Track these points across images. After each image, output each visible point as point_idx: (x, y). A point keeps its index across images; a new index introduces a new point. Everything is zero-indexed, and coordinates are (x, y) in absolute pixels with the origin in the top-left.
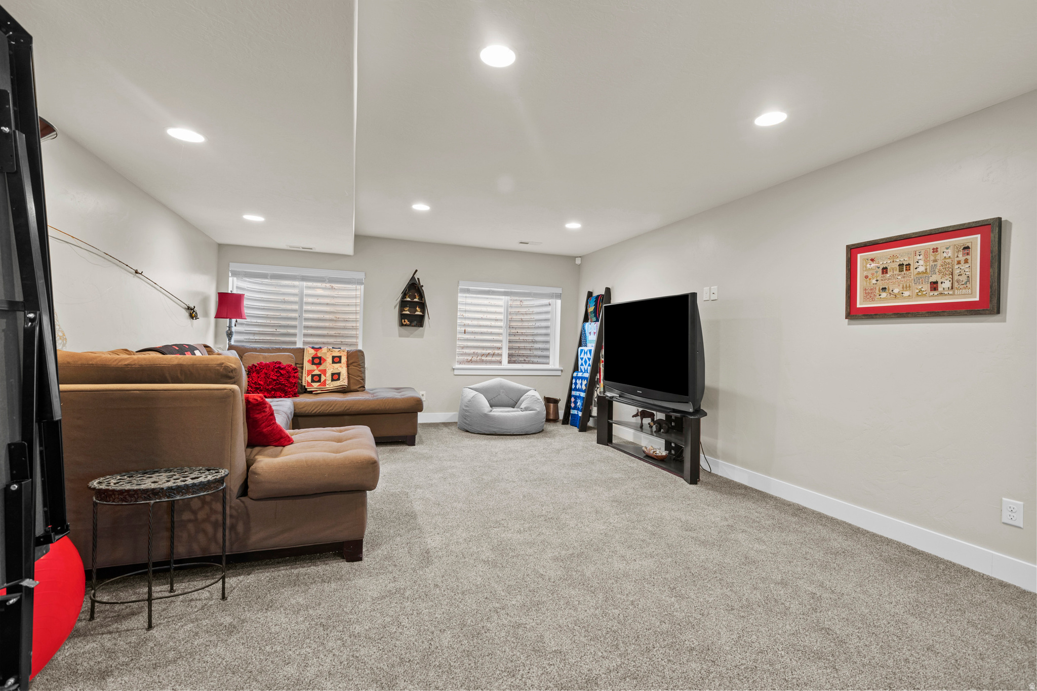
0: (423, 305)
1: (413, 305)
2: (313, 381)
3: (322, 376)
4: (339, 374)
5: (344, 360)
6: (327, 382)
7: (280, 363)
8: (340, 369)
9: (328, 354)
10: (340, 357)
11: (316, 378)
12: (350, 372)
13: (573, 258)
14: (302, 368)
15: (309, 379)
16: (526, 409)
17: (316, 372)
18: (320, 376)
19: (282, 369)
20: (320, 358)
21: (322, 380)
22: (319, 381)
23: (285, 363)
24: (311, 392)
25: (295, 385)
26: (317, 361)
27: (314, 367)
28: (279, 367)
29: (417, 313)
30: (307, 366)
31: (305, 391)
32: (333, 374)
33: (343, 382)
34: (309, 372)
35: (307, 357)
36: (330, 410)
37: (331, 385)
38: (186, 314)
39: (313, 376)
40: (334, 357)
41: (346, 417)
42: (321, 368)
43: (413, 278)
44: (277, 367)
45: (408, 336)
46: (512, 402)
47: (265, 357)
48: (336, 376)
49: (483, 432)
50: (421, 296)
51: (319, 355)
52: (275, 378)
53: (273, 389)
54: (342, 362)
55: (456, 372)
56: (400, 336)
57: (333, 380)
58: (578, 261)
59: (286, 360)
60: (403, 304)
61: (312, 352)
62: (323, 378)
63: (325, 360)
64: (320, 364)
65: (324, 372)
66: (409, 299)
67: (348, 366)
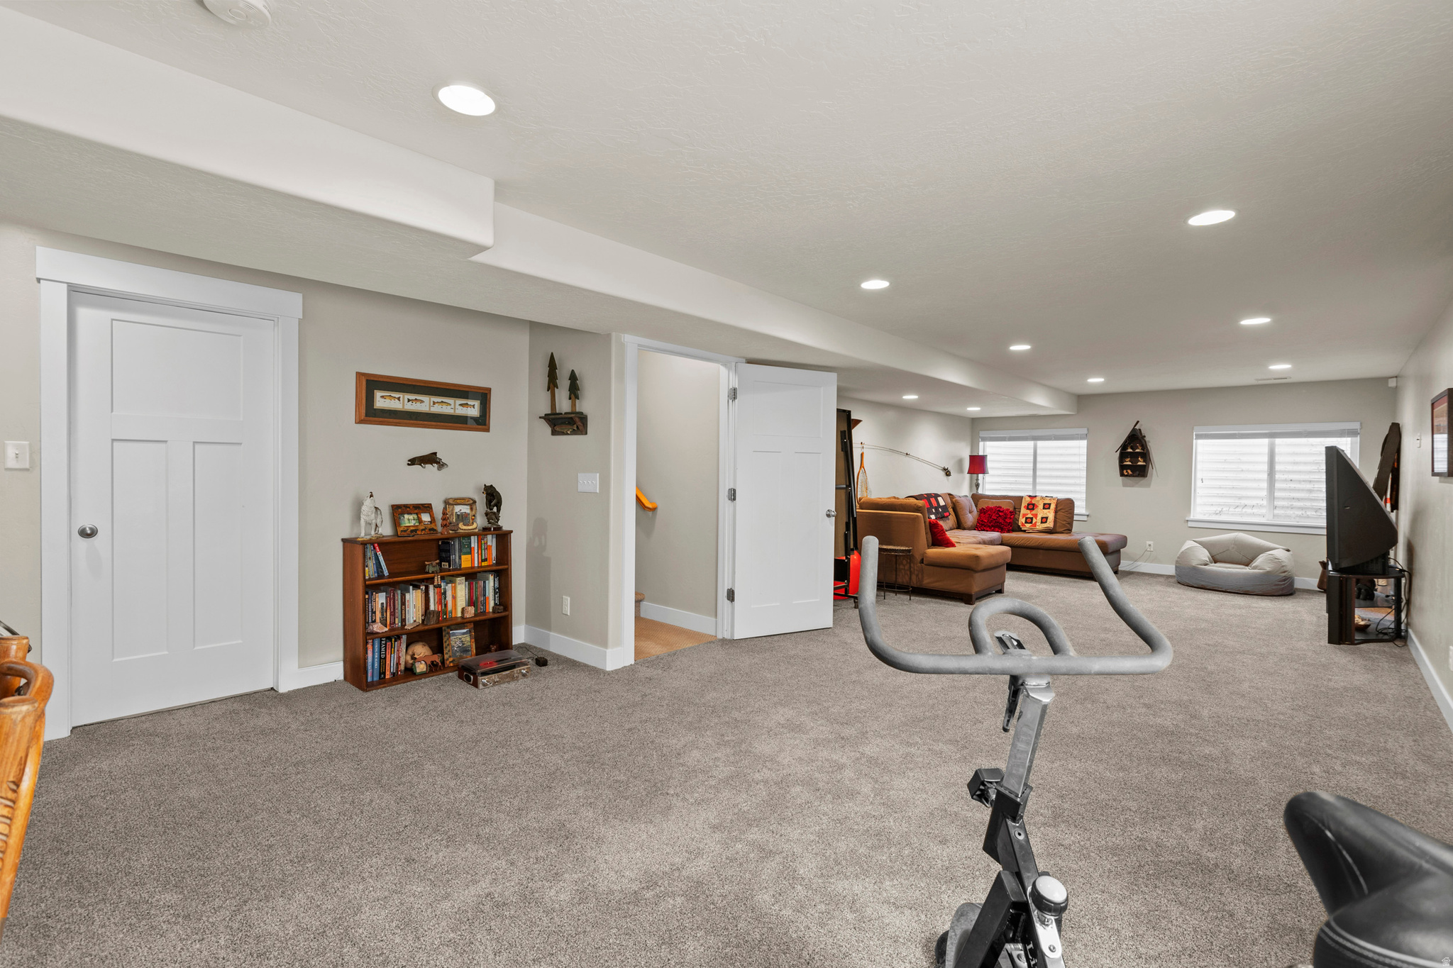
0: (1145, 455)
1: (1134, 456)
2: (1026, 522)
3: (1034, 519)
4: (1047, 518)
5: (1053, 506)
6: (1037, 524)
7: (1001, 507)
8: (1048, 514)
9: (1041, 501)
10: (1050, 504)
11: (1029, 520)
12: (1058, 517)
13: (1385, 380)
14: (1020, 512)
15: (1023, 520)
16: (1255, 568)
17: (1030, 516)
18: (1032, 519)
19: (1002, 512)
20: (1034, 505)
21: (1034, 522)
22: (1031, 523)
23: (1005, 507)
24: (1024, 531)
25: (1010, 524)
26: (1031, 507)
27: (1029, 511)
28: (999, 511)
29: (1139, 463)
30: (1023, 511)
31: (1020, 530)
32: (1042, 518)
33: (1050, 524)
34: (1024, 515)
35: (1024, 504)
36: (1028, 544)
37: (1040, 526)
38: (943, 473)
39: (1027, 518)
40: (1044, 504)
41: (1041, 551)
42: (1034, 512)
43: (1134, 429)
44: (998, 510)
45: (1133, 486)
46: (1244, 560)
47: (993, 503)
48: (1044, 520)
49: (1191, 584)
50: (1144, 446)
51: (1033, 502)
52: (995, 518)
53: (992, 526)
54: (1051, 508)
55: (1190, 524)
56: (1125, 485)
57: (1042, 523)
58: (1392, 383)
59: (1005, 505)
60: (1123, 456)
61: (1029, 499)
62: (1034, 520)
63: (1037, 506)
64: (1033, 509)
65: (1036, 516)
66: (1130, 450)
67: (1056, 512)
